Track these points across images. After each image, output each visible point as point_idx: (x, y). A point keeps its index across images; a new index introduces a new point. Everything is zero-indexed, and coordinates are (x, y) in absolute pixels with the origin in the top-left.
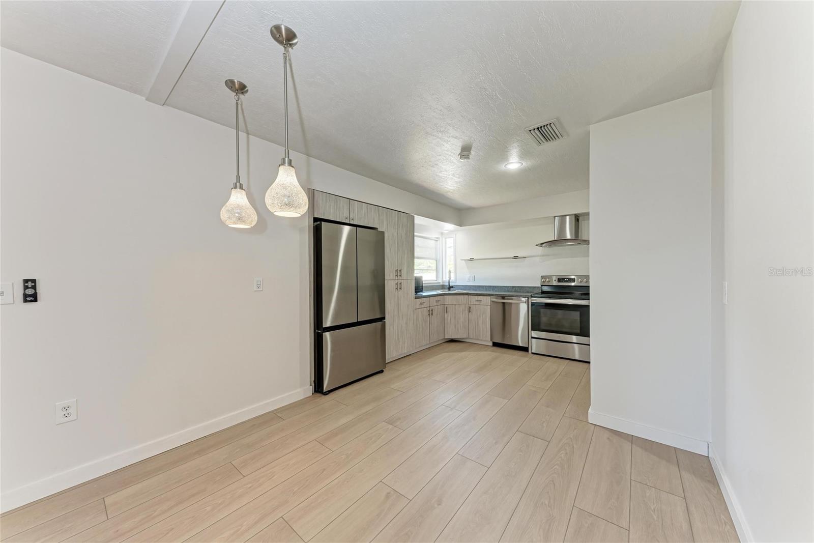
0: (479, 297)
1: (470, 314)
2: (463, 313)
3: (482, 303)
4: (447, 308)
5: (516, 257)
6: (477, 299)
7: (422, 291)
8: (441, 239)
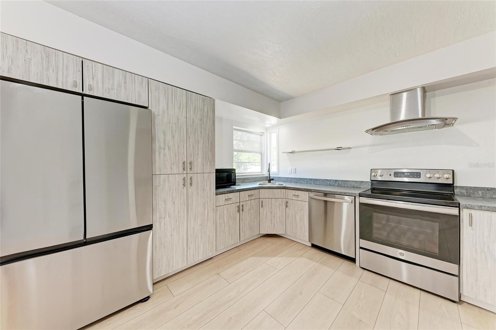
0: (296, 191)
1: (287, 209)
2: (279, 208)
3: (300, 199)
4: (262, 201)
5: (338, 149)
6: (294, 194)
7: (234, 184)
8: (265, 134)
